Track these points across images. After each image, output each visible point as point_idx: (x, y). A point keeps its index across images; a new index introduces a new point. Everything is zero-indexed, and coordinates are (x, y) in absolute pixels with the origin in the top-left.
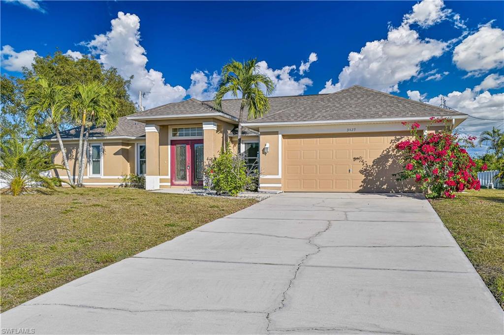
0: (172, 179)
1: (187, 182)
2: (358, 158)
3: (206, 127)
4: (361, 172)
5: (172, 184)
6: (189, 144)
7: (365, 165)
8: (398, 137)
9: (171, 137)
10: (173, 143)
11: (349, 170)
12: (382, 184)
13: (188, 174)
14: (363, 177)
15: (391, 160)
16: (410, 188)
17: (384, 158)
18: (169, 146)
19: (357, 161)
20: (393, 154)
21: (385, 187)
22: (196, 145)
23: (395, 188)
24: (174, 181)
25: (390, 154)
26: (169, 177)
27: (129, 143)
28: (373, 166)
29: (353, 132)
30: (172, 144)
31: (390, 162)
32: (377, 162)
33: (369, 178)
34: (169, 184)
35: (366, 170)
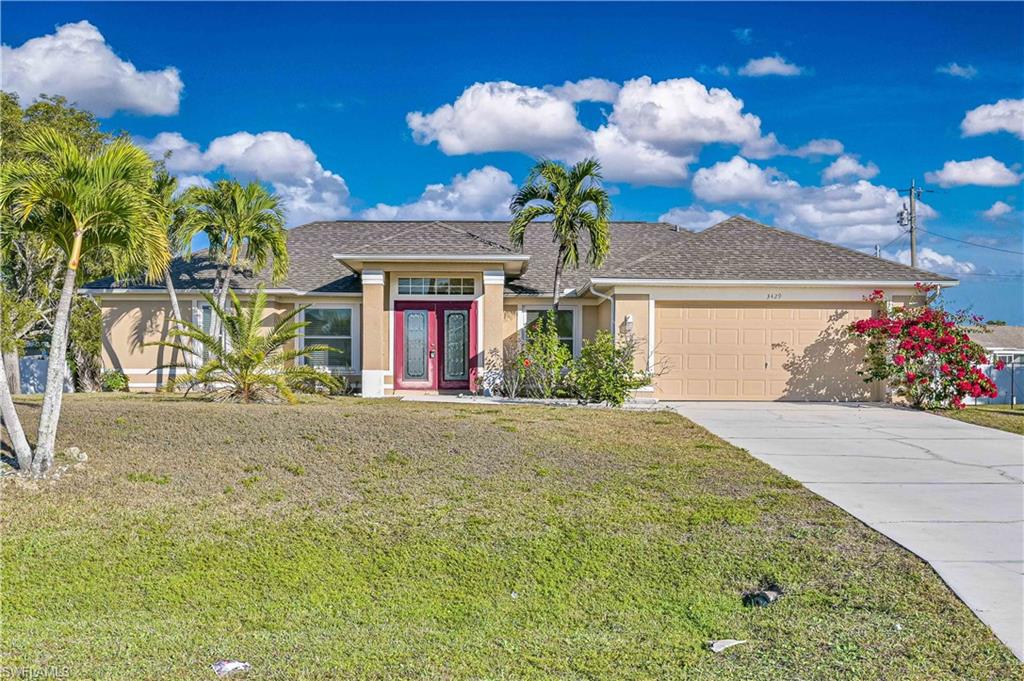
0: (396, 377)
1: (429, 383)
2: (778, 345)
3: (489, 280)
4: (786, 367)
5: (397, 387)
6: (433, 310)
7: (791, 355)
8: (839, 311)
9: (395, 296)
10: (400, 306)
11: (766, 365)
12: (819, 387)
13: (430, 367)
14: (788, 375)
15: (832, 349)
16: (862, 394)
17: (821, 345)
18: (392, 313)
19: (778, 349)
20: (836, 337)
21: (823, 391)
22: (447, 312)
23: (838, 394)
24: (400, 380)
25: (831, 338)
26: (391, 373)
27: (281, 302)
28: (804, 357)
29: (777, 300)
30: (396, 309)
31: (832, 351)
32: (810, 351)
33: (798, 377)
34: (391, 386)
35: (793, 363)
